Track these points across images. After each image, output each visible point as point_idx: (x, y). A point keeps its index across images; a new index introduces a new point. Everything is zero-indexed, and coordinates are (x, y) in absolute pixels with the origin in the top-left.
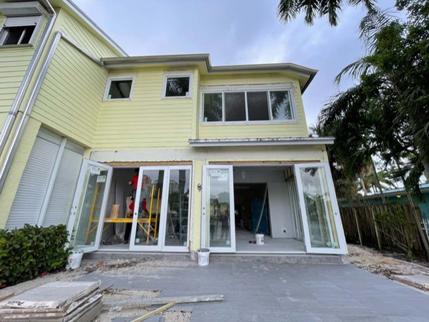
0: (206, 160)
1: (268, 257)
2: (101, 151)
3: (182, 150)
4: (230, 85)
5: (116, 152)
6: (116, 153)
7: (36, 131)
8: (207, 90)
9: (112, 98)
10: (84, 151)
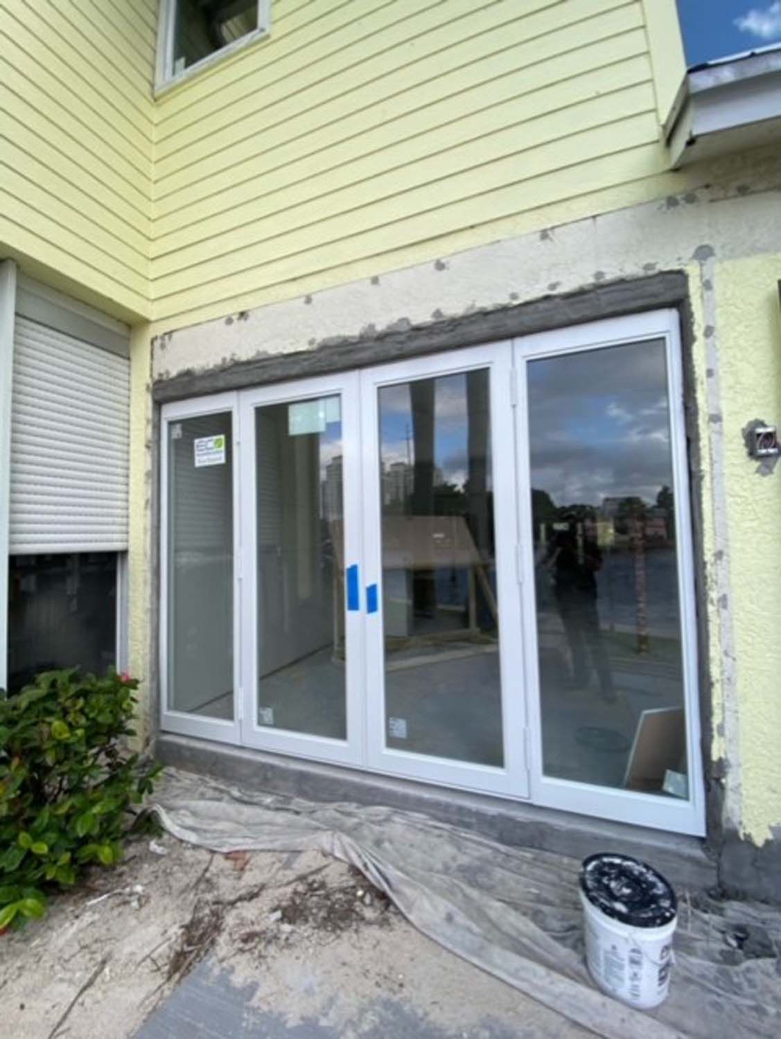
9: (187, 65)
10: (129, 339)
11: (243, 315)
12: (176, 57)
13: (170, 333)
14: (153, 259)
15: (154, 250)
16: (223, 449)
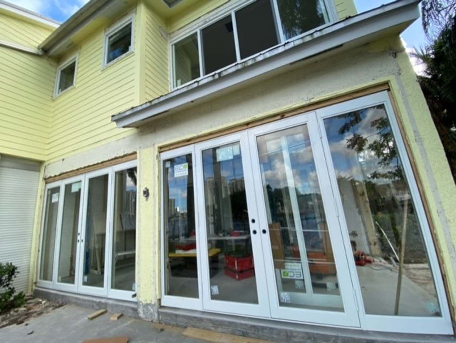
0: (154, 144)
1: (263, 328)
2: (54, 162)
3: (124, 138)
4: (208, 13)
5: (63, 160)
6: (65, 161)
8: (176, 38)
9: (62, 91)
10: (40, 166)
12: (59, 88)
13: (49, 164)
14: (48, 144)
16: (58, 197)
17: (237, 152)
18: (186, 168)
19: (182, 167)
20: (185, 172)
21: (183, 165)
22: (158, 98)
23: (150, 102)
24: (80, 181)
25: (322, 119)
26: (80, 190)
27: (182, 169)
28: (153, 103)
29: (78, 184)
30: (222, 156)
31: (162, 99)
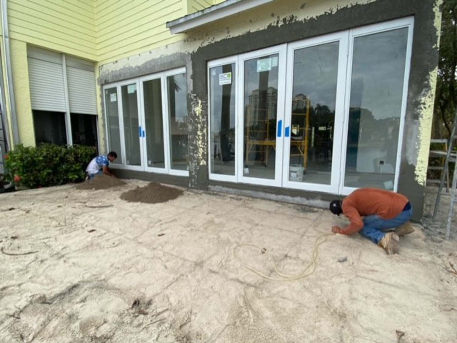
2: (107, 64)
3: (174, 43)
6: (118, 63)
7: (25, 53)
10: (94, 67)
11: (116, 62)
13: (102, 65)
14: (98, 44)
15: (98, 41)
16: (116, 97)
17: (275, 64)
18: (229, 77)
19: (226, 76)
20: (228, 81)
21: (228, 73)
22: (209, 8)
23: (202, 11)
24: (135, 84)
25: (353, 37)
26: (136, 91)
27: (226, 78)
28: (205, 12)
29: (133, 86)
30: (262, 68)
31: (213, 9)
